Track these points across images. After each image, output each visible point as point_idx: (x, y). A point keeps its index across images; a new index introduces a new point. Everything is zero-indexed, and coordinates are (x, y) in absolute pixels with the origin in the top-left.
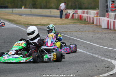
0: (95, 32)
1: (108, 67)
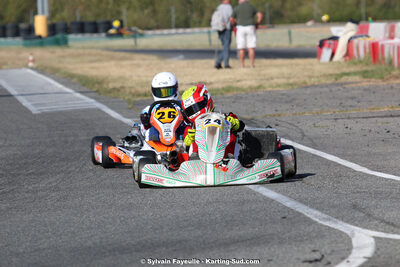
1: (316, 260)
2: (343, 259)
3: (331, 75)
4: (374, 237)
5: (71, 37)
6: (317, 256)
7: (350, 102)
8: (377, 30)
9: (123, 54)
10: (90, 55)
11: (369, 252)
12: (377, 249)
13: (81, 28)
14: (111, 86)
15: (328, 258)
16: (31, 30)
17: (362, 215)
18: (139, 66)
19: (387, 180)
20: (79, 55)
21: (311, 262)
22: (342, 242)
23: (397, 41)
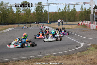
0: (86, 31)
1: (77, 46)
2: (80, 46)
3: (79, 27)
4: (83, 44)
5: (52, 23)
7: (81, 30)
8: (84, 22)
11: (83, 46)
13: (53, 22)
16: (47, 22)
19: (85, 38)
23: (86, 23)
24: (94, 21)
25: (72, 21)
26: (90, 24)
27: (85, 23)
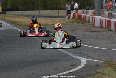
0: (86, 31)
1: (73, 65)
2: (80, 65)
3: (70, 22)
4: (86, 60)
5: (7, 12)
6: (73, 64)
7: (75, 28)
8: (80, 12)
9: (19, 16)
10: (12, 16)
11: (85, 63)
12: (87, 63)
14: (18, 24)
15: (76, 65)
17: (82, 55)
18: (24, 19)
19: (87, 47)
20: (9, 16)
21: (72, 65)
22: (79, 61)
23: (85, 14)
24: (102, 10)
25: (51, 9)
26: (93, 15)
27: (83, 14)
